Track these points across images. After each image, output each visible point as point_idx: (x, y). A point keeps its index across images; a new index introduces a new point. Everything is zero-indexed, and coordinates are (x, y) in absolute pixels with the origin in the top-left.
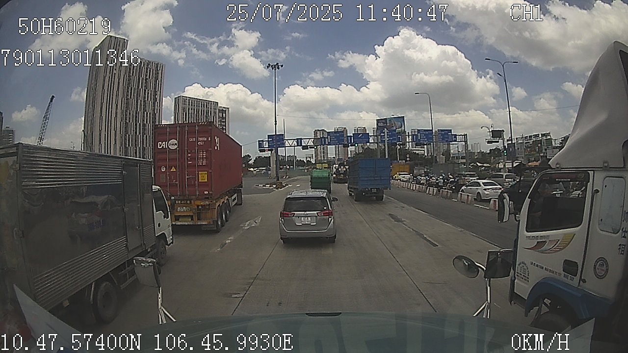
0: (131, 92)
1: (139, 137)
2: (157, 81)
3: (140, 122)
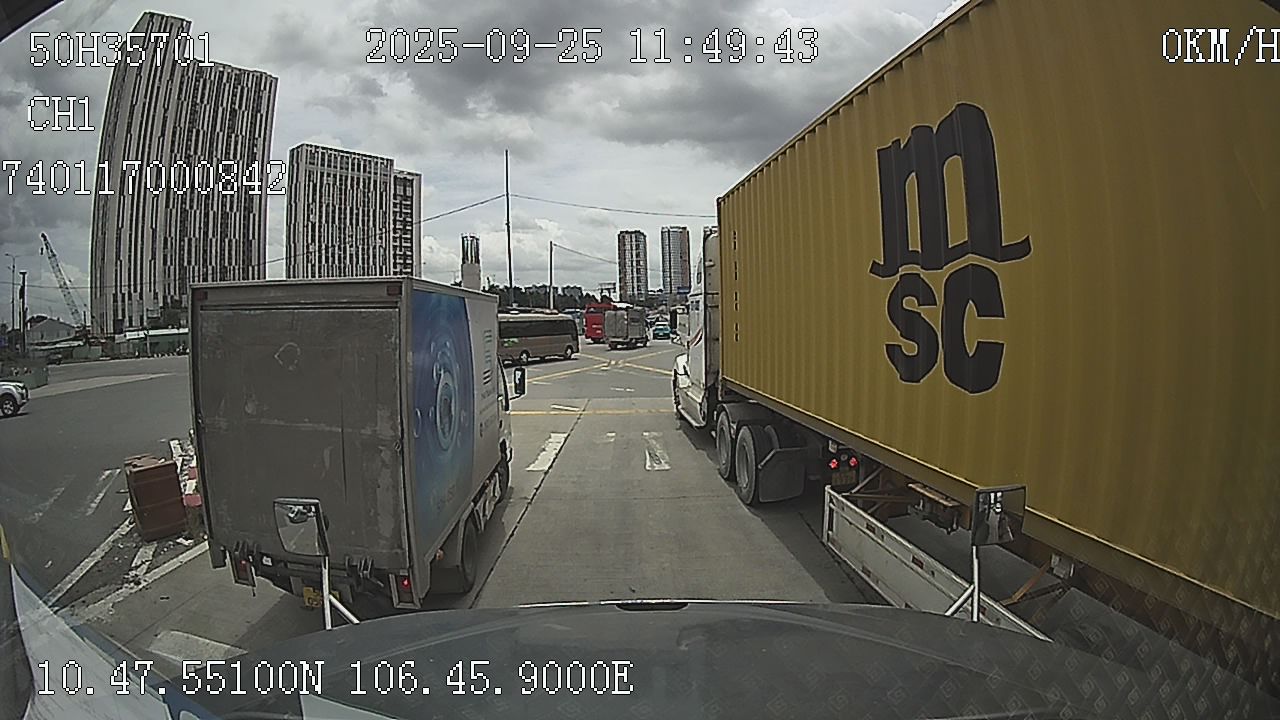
1: (214, 244)
2: (259, 115)
3: (215, 209)
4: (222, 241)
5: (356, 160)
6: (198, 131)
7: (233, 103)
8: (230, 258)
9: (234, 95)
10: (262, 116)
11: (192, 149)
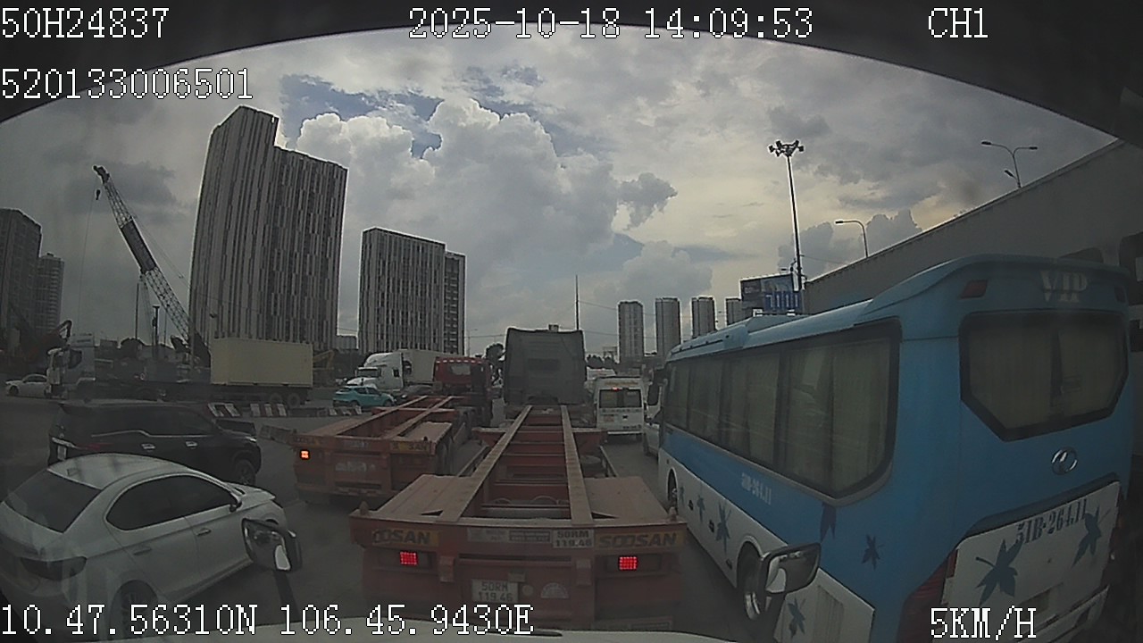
0: (282, 217)
1: (295, 300)
2: (332, 199)
3: (297, 272)
4: (303, 299)
5: (416, 245)
6: (283, 208)
7: (312, 188)
8: (308, 313)
9: (312, 181)
10: (335, 200)
11: (279, 223)
